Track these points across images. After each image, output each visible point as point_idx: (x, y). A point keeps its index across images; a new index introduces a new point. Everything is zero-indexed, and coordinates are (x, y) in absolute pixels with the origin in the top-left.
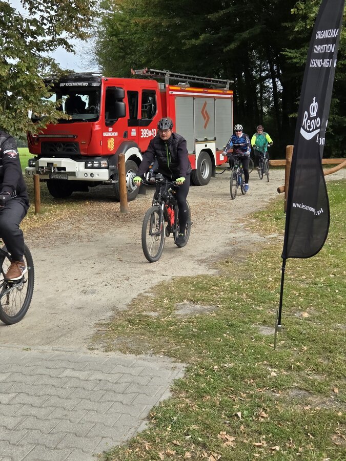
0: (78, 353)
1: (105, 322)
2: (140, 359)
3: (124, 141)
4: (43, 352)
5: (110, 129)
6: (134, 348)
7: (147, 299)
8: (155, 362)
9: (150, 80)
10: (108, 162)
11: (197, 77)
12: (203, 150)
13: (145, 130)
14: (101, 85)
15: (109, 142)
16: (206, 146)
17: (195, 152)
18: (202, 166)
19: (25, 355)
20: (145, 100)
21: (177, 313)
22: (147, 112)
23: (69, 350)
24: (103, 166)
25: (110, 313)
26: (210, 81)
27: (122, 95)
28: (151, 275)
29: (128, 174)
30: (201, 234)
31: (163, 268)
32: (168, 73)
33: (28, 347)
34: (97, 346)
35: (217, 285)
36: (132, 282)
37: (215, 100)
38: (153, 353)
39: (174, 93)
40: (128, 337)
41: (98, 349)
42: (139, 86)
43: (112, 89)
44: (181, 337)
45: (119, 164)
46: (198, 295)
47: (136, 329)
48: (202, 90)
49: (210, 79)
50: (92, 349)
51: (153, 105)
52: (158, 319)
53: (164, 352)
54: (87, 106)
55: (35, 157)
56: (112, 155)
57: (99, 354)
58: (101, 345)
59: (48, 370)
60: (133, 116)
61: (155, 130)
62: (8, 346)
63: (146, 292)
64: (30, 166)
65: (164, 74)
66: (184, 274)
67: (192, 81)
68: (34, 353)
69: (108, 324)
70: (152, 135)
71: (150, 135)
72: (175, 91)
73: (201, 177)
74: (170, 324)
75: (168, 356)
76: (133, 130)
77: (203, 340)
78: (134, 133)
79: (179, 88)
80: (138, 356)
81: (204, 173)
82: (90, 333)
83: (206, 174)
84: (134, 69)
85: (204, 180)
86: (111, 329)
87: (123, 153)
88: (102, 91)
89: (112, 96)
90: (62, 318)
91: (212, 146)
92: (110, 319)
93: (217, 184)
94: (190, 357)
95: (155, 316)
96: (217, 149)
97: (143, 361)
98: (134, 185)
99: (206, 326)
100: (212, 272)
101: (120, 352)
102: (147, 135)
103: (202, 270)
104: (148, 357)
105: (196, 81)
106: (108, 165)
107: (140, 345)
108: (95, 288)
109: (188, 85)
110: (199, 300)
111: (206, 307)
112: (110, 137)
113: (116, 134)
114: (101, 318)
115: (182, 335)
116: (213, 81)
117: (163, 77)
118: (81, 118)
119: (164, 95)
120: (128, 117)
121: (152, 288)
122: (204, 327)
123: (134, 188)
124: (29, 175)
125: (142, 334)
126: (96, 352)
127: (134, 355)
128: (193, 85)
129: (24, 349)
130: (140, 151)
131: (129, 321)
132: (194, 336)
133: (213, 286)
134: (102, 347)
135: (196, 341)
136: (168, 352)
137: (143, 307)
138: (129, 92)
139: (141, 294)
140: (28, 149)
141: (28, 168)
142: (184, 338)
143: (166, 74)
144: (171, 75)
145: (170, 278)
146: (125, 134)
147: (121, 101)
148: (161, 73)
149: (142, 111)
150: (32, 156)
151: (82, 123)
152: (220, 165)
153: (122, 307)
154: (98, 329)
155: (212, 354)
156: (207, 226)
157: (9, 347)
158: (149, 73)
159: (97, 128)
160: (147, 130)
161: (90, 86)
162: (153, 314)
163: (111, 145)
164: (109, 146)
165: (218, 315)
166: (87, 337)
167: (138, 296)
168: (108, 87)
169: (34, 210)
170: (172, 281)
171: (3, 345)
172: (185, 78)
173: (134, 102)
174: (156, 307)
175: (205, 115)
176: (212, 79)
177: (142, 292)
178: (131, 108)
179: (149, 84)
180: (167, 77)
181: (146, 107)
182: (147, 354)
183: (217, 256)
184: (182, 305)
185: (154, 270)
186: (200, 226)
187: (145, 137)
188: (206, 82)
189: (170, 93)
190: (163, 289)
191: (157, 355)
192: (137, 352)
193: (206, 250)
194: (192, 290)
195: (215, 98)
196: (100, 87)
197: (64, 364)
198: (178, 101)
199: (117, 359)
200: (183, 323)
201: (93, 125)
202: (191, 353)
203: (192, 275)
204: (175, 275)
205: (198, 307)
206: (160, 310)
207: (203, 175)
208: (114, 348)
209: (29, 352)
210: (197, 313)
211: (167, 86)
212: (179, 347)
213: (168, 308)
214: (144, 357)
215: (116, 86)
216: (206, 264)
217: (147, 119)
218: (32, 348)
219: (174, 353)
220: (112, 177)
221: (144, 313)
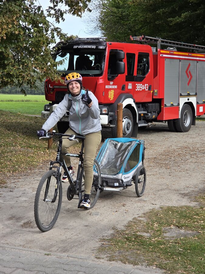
0: (88, 260)
1: (107, 238)
2: (137, 268)
3: (122, 93)
4: (60, 257)
5: (112, 83)
6: (132, 259)
7: (141, 223)
8: (150, 272)
9: (145, 45)
10: (108, 109)
11: (183, 43)
12: (186, 103)
13: (139, 84)
14: (106, 48)
15: (110, 93)
16: (188, 99)
17: (179, 104)
18: (184, 115)
19: (46, 259)
20: (140, 61)
21: (165, 235)
22: (141, 70)
23: (80, 257)
24: (104, 112)
25: (111, 232)
26: (193, 47)
27: (122, 56)
28: (143, 204)
29: (124, 120)
30: (184, 173)
31: (153, 199)
32: (160, 40)
33: (49, 253)
34: (102, 256)
35: (197, 214)
36: (128, 208)
37: (197, 62)
38: (147, 265)
39: (164, 56)
40: (127, 251)
41: (103, 258)
42: (136, 49)
43: (115, 51)
44: (170, 254)
45: (117, 112)
46: (183, 221)
47: (133, 245)
48: (187, 54)
49: (193, 45)
50: (99, 258)
51: (146, 65)
52: (150, 239)
53: (156, 265)
54: (93, 64)
55: (50, 103)
56: (112, 104)
57: (104, 262)
58: (106, 256)
59: (65, 271)
60: (130, 73)
61: (147, 85)
62: (33, 251)
63: (139, 217)
64: (46, 110)
65: (156, 41)
66: (170, 204)
67: (179, 46)
68: (53, 257)
69: (110, 240)
70: (145, 89)
71: (143, 89)
72: (164, 54)
73: (183, 125)
74: (159, 243)
75: (160, 268)
76: (129, 84)
77: (187, 258)
78: (130, 87)
79: (168, 52)
80: (136, 267)
81: (185, 122)
82: (96, 246)
83: (188, 123)
84: (132, 36)
85: (186, 127)
86: (112, 244)
87: (121, 103)
88: (107, 53)
89: (114, 57)
90: (73, 233)
91: (193, 100)
92: (111, 236)
93: (196, 132)
94: (177, 270)
95: (148, 236)
96: (197, 103)
97: (139, 271)
98: (128, 130)
99: (190, 247)
100: (193, 204)
101: (120, 262)
102: (141, 89)
103: (185, 202)
104: (144, 267)
105: (182, 47)
106: (108, 112)
107: (136, 258)
108: (98, 211)
109: (176, 50)
110: (183, 226)
111: (189, 232)
112: (110, 89)
113: (116, 87)
114: (104, 235)
115: (170, 253)
116: (196, 47)
117: (155, 43)
118: (89, 74)
119: (156, 57)
120: (126, 74)
121: (144, 214)
122: (188, 248)
123: (128, 132)
124: (44, 117)
125: (138, 250)
126: (102, 260)
127: (132, 265)
128: (179, 50)
129: (45, 254)
130: (134, 102)
131: (127, 239)
132: (180, 254)
133: (195, 215)
134: (107, 257)
135: (182, 258)
136: (160, 265)
137: (138, 228)
138: (127, 54)
139: (135, 218)
140: (44, 96)
141: (44, 112)
142: (172, 255)
143: (158, 40)
144: (162, 42)
145: (159, 207)
146: (123, 87)
147: (122, 61)
148: (154, 40)
149: (138, 70)
150: (48, 103)
151: (89, 77)
152: (199, 116)
153: (121, 227)
154: (102, 243)
155: (196, 269)
156: (188, 166)
157: (35, 252)
158: (145, 39)
159: (101, 81)
160: (141, 84)
161: (97, 48)
162: (145, 234)
163: (111, 95)
164: (109, 96)
165: (199, 239)
166: (94, 249)
167: (133, 219)
168: (112, 50)
169: (47, 146)
170: (160, 209)
171: (30, 250)
172: (174, 44)
173: (132, 61)
174: (148, 229)
175: (189, 74)
176: (196, 45)
177: (137, 216)
178: (129, 67)
179: (144, 48)
180: (159, 43)
181: (141, 66)
182: (143, 265)
183: (197, 192)
184: (169, 229)
185: (145, 199)
186: (182, 166)
187: (139, 90)
188: (190, 48)
189: (161, 56)
190: (152, 215)
191: (151, 267)
192: (135, 264)
193: (188, 186)
194: (178, 218)
195: (197, 61)
196: (105, 49)
197: (77, 268)
198: (167, 62)
199: (119, 268)
200: (171, 243)
201: (98, 79)
202: (178, 267)
203: (176, 205)
204: (162, 204)
205: (182, 231)
206: (151, 232)
207: (185, 124)
208: (116, 258)
209: (50, 256)
210: (182, 236)
211: (159, 50)
212: (168, 262)
213: (158, 231)
214: (141, 267)
215: (118, 49)
216: (188, 197)
217: (142, 76)
218: (52, 253)
219: (165, 266)
220: (110, 122)
221: (139, 233)
